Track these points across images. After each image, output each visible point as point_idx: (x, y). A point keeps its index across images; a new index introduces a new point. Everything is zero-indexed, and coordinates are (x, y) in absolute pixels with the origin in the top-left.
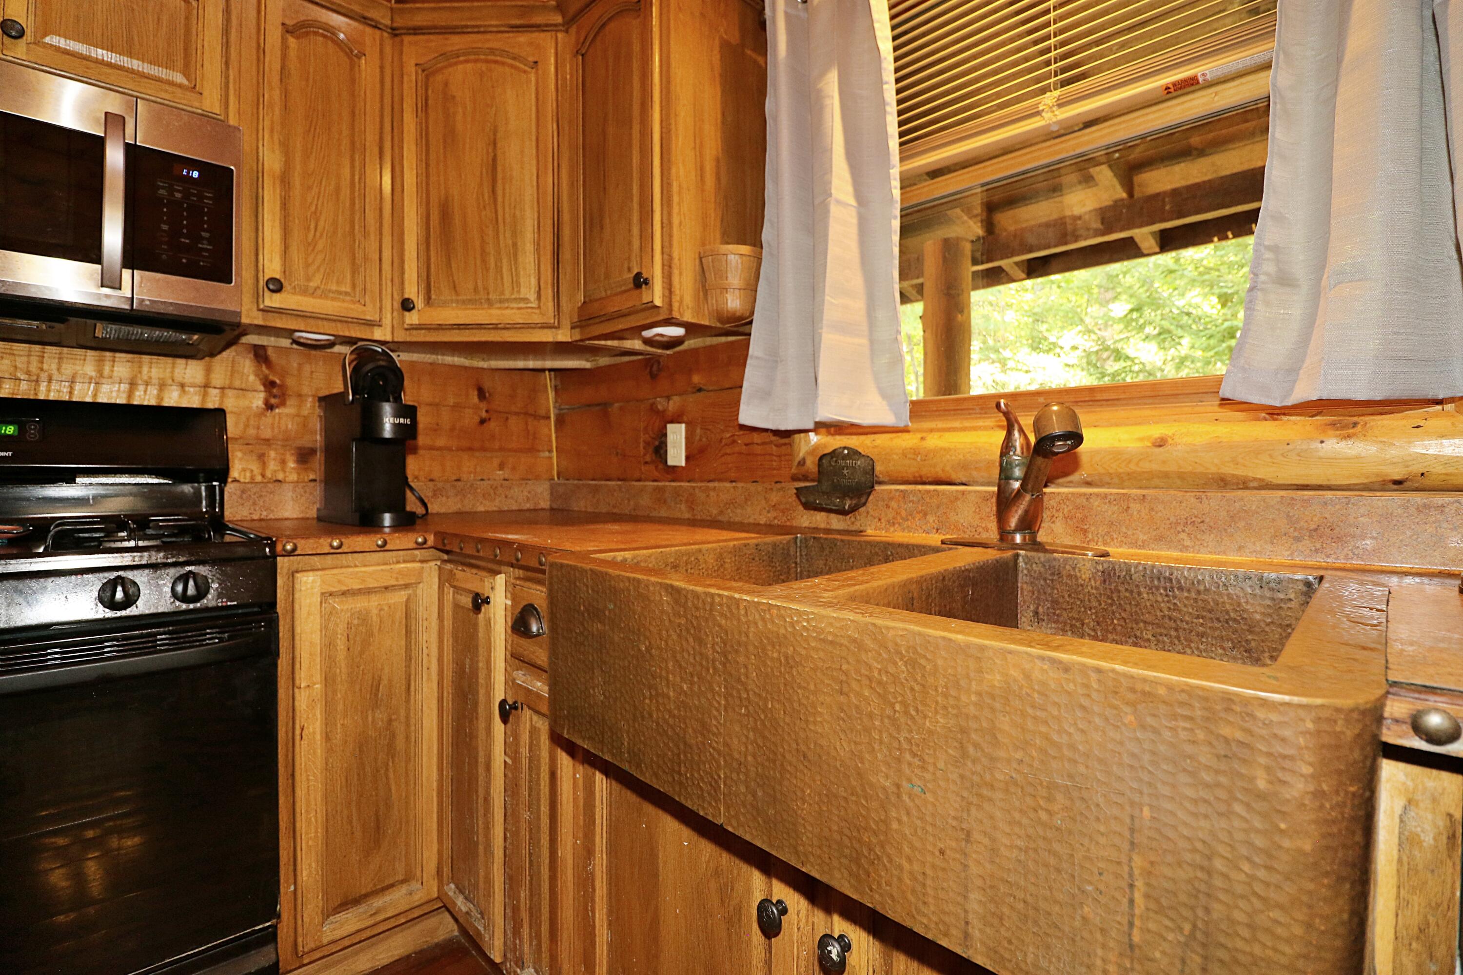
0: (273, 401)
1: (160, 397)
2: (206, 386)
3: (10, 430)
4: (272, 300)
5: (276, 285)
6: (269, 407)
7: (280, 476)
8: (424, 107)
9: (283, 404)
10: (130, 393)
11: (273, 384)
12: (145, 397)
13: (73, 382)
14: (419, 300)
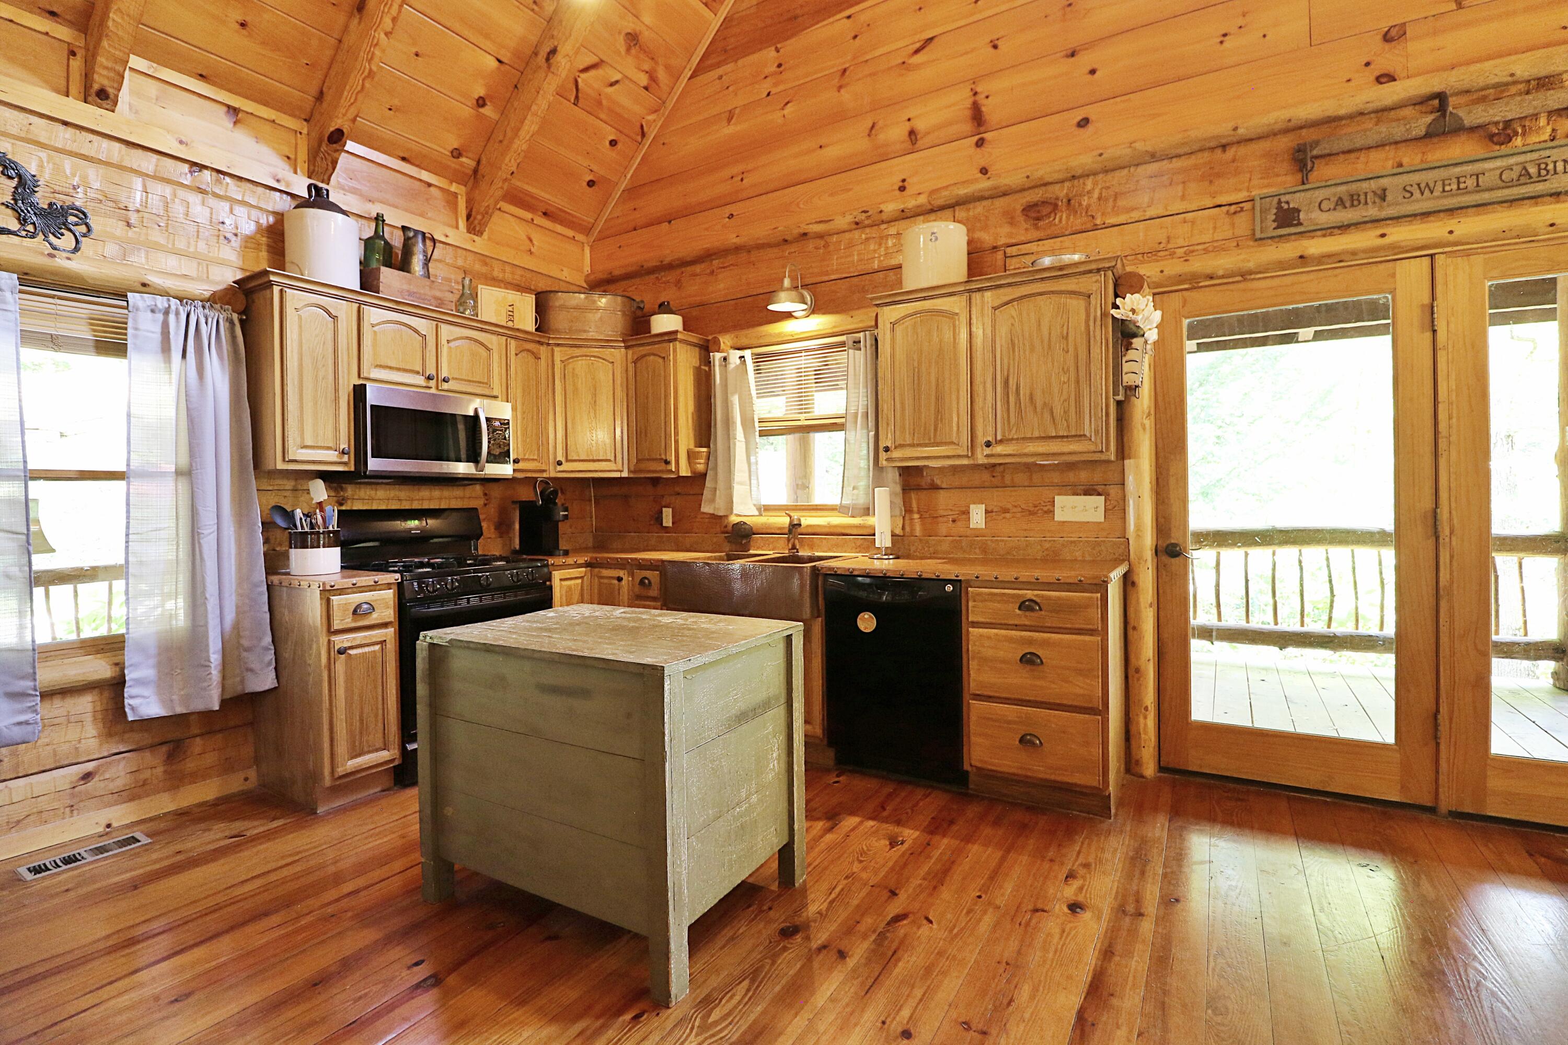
0: (486, 502)
1: (449, 505)
2: (464, 497)
4: (515, 466)
5: (516, 461)
9: (489, 503)
11: (486, 494)
14: (563, 460)
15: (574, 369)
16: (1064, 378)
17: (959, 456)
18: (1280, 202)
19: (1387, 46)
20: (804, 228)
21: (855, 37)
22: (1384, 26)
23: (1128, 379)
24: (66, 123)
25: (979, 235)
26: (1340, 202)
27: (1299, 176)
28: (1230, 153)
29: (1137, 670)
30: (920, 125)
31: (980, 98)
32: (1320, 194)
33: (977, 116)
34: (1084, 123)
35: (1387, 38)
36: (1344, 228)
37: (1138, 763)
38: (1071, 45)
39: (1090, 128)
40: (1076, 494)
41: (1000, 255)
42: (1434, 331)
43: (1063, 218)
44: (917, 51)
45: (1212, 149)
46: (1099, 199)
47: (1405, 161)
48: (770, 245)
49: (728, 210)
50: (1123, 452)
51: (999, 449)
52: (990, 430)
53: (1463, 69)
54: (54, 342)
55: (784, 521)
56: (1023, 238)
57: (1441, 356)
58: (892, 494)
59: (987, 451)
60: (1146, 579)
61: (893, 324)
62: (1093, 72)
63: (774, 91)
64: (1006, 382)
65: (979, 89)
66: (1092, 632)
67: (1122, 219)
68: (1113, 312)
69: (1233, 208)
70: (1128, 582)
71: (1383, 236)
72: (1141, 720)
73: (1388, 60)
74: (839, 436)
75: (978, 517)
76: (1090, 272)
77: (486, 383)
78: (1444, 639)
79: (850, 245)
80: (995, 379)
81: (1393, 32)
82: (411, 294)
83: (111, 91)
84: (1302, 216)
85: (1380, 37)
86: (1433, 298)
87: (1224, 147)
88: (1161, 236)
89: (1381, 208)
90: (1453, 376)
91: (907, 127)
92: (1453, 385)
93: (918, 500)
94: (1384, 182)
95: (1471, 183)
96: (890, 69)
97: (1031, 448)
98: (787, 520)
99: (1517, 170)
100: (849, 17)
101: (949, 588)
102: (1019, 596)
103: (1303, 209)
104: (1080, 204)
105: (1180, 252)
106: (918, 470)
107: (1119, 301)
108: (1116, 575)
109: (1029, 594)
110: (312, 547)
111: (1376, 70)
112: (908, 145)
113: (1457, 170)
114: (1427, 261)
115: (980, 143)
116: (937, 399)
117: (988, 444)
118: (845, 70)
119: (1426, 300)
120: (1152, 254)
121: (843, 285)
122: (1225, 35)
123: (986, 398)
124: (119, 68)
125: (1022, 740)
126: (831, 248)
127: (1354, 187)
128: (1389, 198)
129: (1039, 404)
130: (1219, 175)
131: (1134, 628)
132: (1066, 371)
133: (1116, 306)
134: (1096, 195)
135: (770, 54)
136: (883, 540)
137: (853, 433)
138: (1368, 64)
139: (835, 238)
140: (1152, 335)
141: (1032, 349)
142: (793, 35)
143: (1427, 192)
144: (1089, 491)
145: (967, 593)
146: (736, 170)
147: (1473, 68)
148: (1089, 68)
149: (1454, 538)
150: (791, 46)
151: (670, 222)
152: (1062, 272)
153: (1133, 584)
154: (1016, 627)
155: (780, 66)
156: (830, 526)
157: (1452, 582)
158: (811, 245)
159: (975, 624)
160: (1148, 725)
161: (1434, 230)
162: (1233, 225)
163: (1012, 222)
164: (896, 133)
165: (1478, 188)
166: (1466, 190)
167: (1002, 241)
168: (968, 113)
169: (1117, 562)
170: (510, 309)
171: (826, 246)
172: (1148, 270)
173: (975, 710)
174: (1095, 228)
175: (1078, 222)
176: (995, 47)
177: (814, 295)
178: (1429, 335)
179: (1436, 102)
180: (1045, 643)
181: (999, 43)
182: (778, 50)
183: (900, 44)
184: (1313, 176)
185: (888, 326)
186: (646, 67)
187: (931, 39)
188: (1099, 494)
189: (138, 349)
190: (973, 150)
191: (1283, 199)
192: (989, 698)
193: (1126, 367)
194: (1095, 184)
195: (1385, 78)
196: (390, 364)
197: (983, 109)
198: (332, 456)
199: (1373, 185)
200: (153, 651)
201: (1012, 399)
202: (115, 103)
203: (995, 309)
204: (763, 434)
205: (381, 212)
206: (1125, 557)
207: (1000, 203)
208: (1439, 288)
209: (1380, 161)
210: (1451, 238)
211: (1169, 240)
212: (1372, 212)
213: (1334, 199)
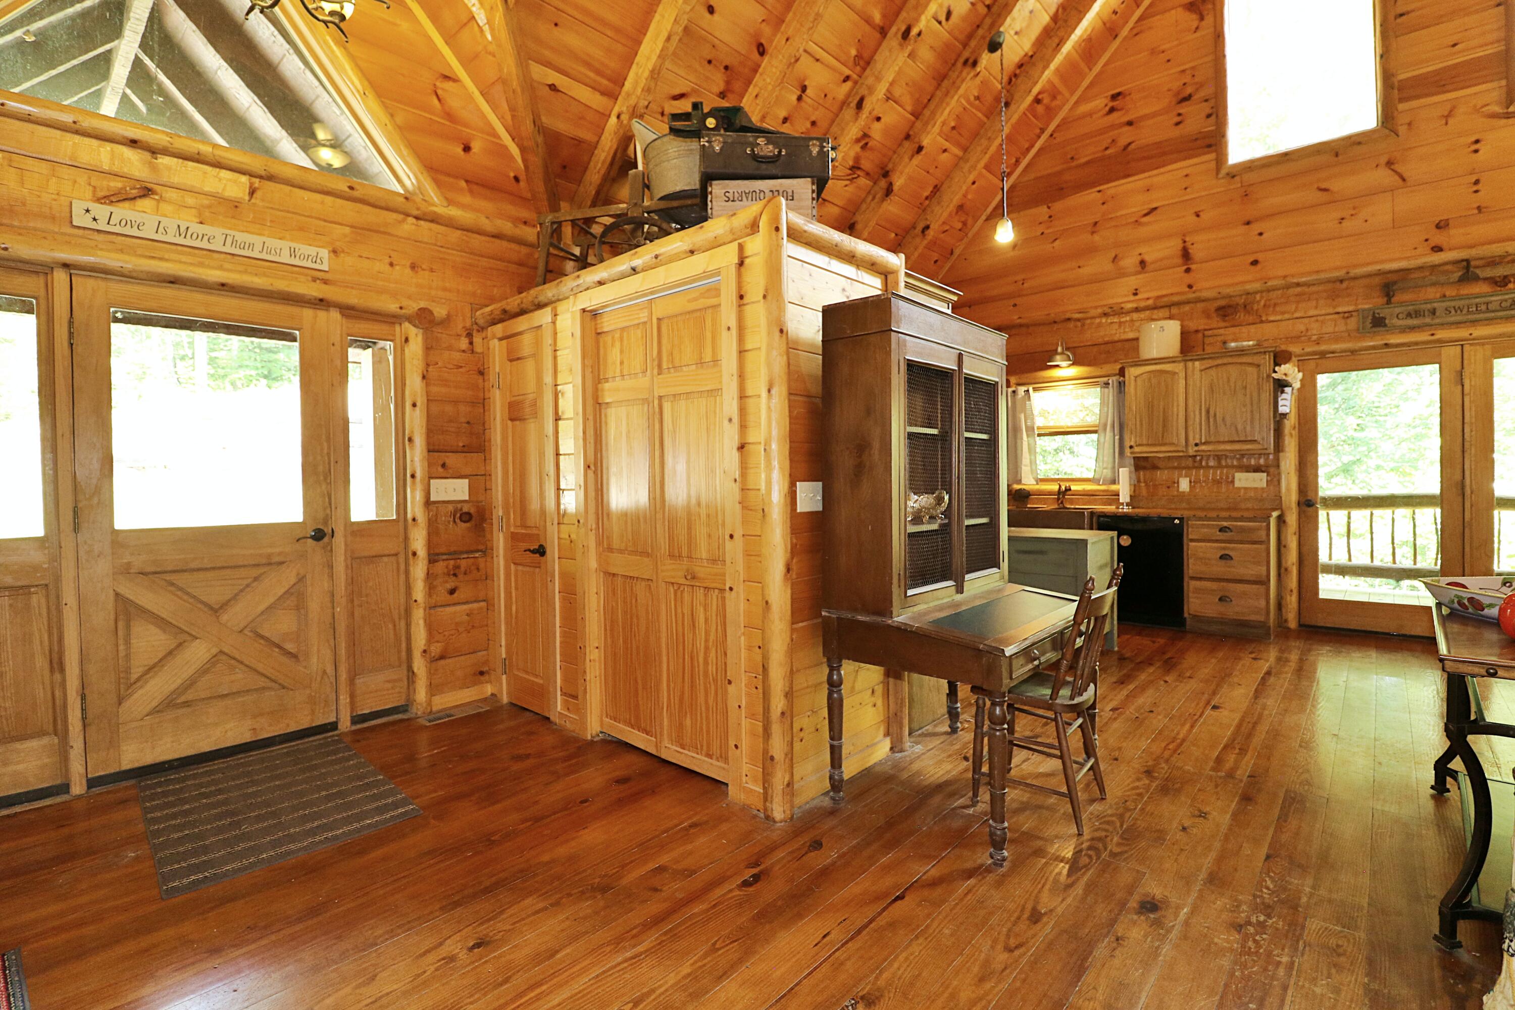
16: (1244, 410)
17: (1178, 451)
18: (1374, 313)
19: (1438, 231)
20: (1068, 315)
21: (1103, 203)
22: (1437, 219)
23: (1281, 410)
25: (1186, 323)
26: (1409, 315)
27: (1385, 299)
28: (1345, 285)
29: (1286, 570)
30: (1148, 258)
31: (1188, 244)
32: (1397, 310)
33: (1186, 255)
34: (1255, 263)
35: (1438, 226)
36: (1412, 329)
37: (1286, 621)
38: (1247, 219)
39: (1259, 266)
40: (1247, 471)
41: (1200, 335)
42: (1463, 386)
43: (1241, 316)
44: (1146, 215)
45: (1334, 282)
46: (1265, 305)
47: (1448, 293)
48: (1044, 324)
49: (1012, 302)
50: (1279, 447)
51: (1203, 448)
52: (1198, 436)
53: (1480, 248)
55: (1055, 487)
56: (1215, 326)
57: (1467, 399)
58: (1130, 472)
59: (1196, 448)
60: (1292, 519)
61: (1136, 377)
62: (1261, 234)
63: (1046, 232)
64: (1208, 412)
65: (1187, 239)
66: (1261, 543)
67: (1278, 318)
68: (1274, 375)
69: (1346, 315)
70: (1281, 520)
71: (1433, 335)
72: (1288, 597)
73: (1438, 238)
74: (1094, 437)
75: (1184, 485)
76: (1260, 352)
78: (1467, 549)
79: (1100, 325)
80: (1200, 410)
81: (1442, 224)
84: (1387, 321)
85: (1433, 226)
86: (1463, 368)
87: (1341, 281)
88: (1302, 328)
89: (1432, 319)
90: (1473, 409)
91: (1139, 258)
92: (1473, 414)
93: (1145, 475)
94: (1435, 305)
95: (1483, 307)
96: (1127, 224)
97: (1222, 447)
98: (1057, 487)
99: (1509, 302)
100: (1099, 191)
101: (1177, 521)
102: (1218, 525)
103: (1388, 317)
104: (1252, 309)
105: (1314, 338)
106: (1146, 459)
107: (1277, 369)
108: (1275, 514)
109: (1225, 524)
111: (1433, 243)
112: (1139, 269)
113: (1478, 300)
114: (1459, 348)
115: (1188, 270)
116: (1164, 421)
117: (1196, 445)
118: (1096, 223)
119: (1459, 368)
120: (1296, 339)
121: (1095, 349)
122: (1343, 219)
123: (1196, 418)
125: (1220, 599)
126: (1086, 327)
127: (1417, 307)
128: (1438, 314)
129: (1228, 423)
130: (1338, 296)
131: (1285, 546)
132: (1245, 406)
133: (1275, 372)
134: (1262, 303)
135: (1043, 210)
136: (1124, 497)
137: (1103, 435)
138: (1427, 240)
139: (1088, 321)
140: (1297, 385)
141: (1224, 394)
142: (1060, 199)
143: (1459, 312)
144: (1257, 469)
145: (1188, 525)
146: (1019, 277)
147: (1485, 247)
148: (1259, 231)
149: (1473, 496)
150: (1058, 206)
151: (970, 307)
152: (1241, 352)
153: (1284, 522)
154: (1217, 541)
155: (1050, 217)
156: (1084, 490)
157: (1471, 519)
158: (1071, 325)
159: (1192, 540)
160: (1292, 601)
161: (1462, 333)
162: (1346, 324)
163: (1208, 317)
164: (1130, 262)
165: (1488, 310)
166: (1481, 312)
167: (1201, 327)
168: (1180, 253)
169: (1274, 510)
171: (1083, 325)
172: (1295, 349)
173: (1191, 586)
174: (1262, 322)
175: (1251, 319)
176: (1198, 216)
177: (1074, 354)
178: (1460, 387)
179: (1465, 263)
180: (1233, 549)
181: (1201, 214)
182: (1049, 208)
183: (1134, 210)
184: (1393, 300)
185: (1133, 378)
186: (963, 219)
187: (1156, 209)
188: (1263, 472)
190: (1183, 274)
191: (1377, 311)
192: (1200, 579)
193: (1281, 403)
194: (1262, 297)
195: (1437, 249)
197: (1190, 251)
199: (1429, 306)
201: (1211, 420)
203: (1201, 371)
204: (1039, 435)
206: (1279, 507)
207: (1200, 306)
208: (1465, 362)
209: (1432, 293)
210: (1471, 337)
211: (1307, 330)
212: (1428, 320)
213: (1406, 313)
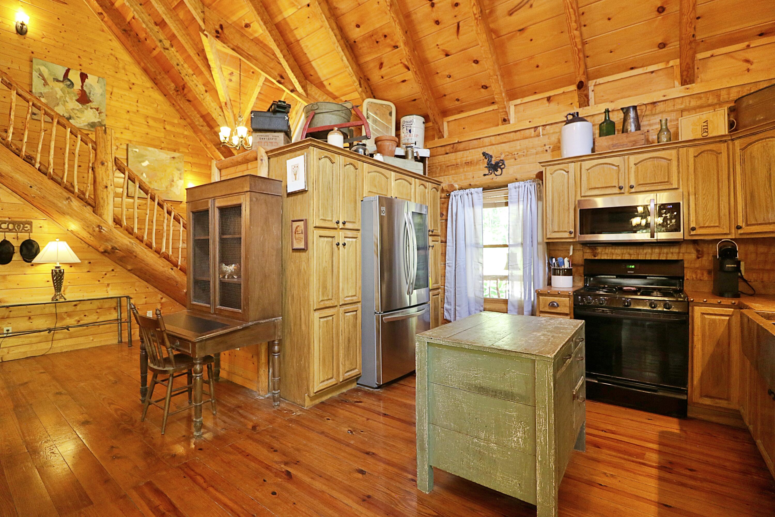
0: (700, 256)
1: (667, 257)
2: (679, 253)
3: (633, 267)
4: (692, 233)
5: (693, 229)
6: (698, 258)
7: (702, 278)
8: (743, 162)
9: (702, 257)
10: (659, 257)
11: (699, 251)
12: (663, 258)
13: (646, 254)
14: (744, 225)
15: (751, 153)
24: (499, 135)
54: (495, 205)
77: (667, 182)
82: (614, 146)
83: (506, 118)
110: (558, 275)
124: (505, 110)
170: (705, 124)
189: (511, 202)
196: (597, 186)
198: (567, 235)
200: (517, 307)
202: (509, 121)
205: (607, 108)
